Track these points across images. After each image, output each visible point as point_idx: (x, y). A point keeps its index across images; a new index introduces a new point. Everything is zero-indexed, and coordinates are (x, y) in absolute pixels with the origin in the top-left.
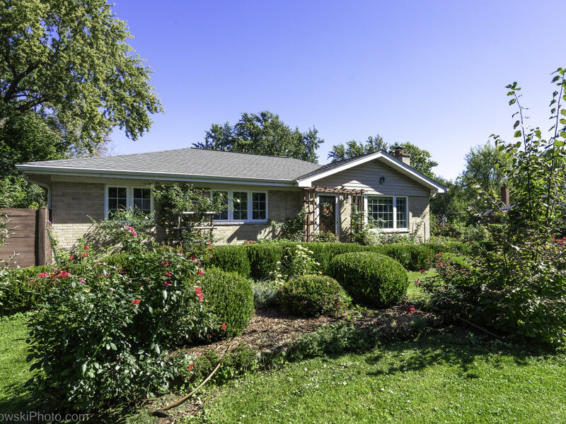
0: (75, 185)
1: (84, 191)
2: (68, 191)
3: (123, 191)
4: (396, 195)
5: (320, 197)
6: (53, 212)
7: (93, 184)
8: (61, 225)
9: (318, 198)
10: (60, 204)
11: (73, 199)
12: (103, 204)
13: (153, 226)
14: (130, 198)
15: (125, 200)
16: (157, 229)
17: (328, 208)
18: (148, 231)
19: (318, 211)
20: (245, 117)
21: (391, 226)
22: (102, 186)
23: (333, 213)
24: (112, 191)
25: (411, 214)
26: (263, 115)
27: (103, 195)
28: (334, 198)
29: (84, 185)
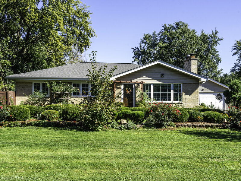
0: (23, 82)
1: (26, 85)
2: (21, 85)
3: (39, 84)
4: (173, 83)
5: (124, 85)
6: (16, 92)
7: (28, 82)
8: (19, 97)
9: (123, 86)
10: (18, 89)
11: (23, 87)
12: (32, 90)
13: (49, 98)
14: (41, 87)
15: (39, 88)
16: (50, 99)
17: (129, 90)
18: (47, 100)
19: (123, 92)
20: (165, 27)
21: (170, 100)
22: (31, 83)
23: (132, 93)
24: (35, 84)
25: (184, 93)
26: (177, 24)
27: (32, 86)
28: (132, 85)
29: (26, 83)
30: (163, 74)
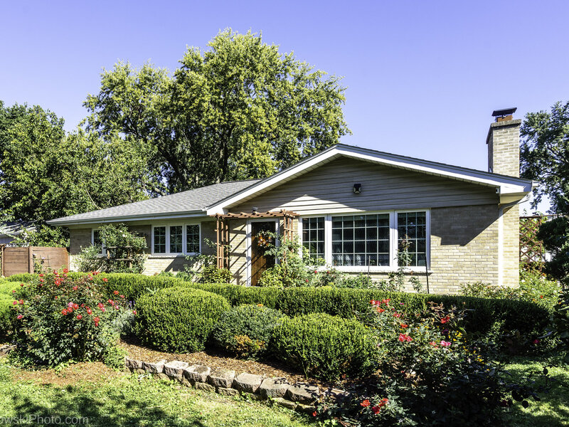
0: (79, 230)
1: (82, 234)
2: (76, 235)
5: (253, 224)
6: (71, 249)
7: (86, 229)
9: (250, 226)
10: (73, 243)
11: (78, 240)
12: (91, 243)
17: (266, 238)
19: (249, 241)
21: (385, 261)
22: (90, 230)
24: (96, 232)
27: (90, 236)
28: (273, 224)
29: (82, 230)
30: (357, 186)
